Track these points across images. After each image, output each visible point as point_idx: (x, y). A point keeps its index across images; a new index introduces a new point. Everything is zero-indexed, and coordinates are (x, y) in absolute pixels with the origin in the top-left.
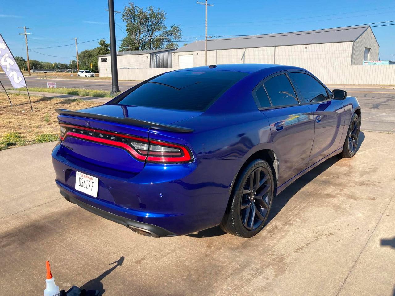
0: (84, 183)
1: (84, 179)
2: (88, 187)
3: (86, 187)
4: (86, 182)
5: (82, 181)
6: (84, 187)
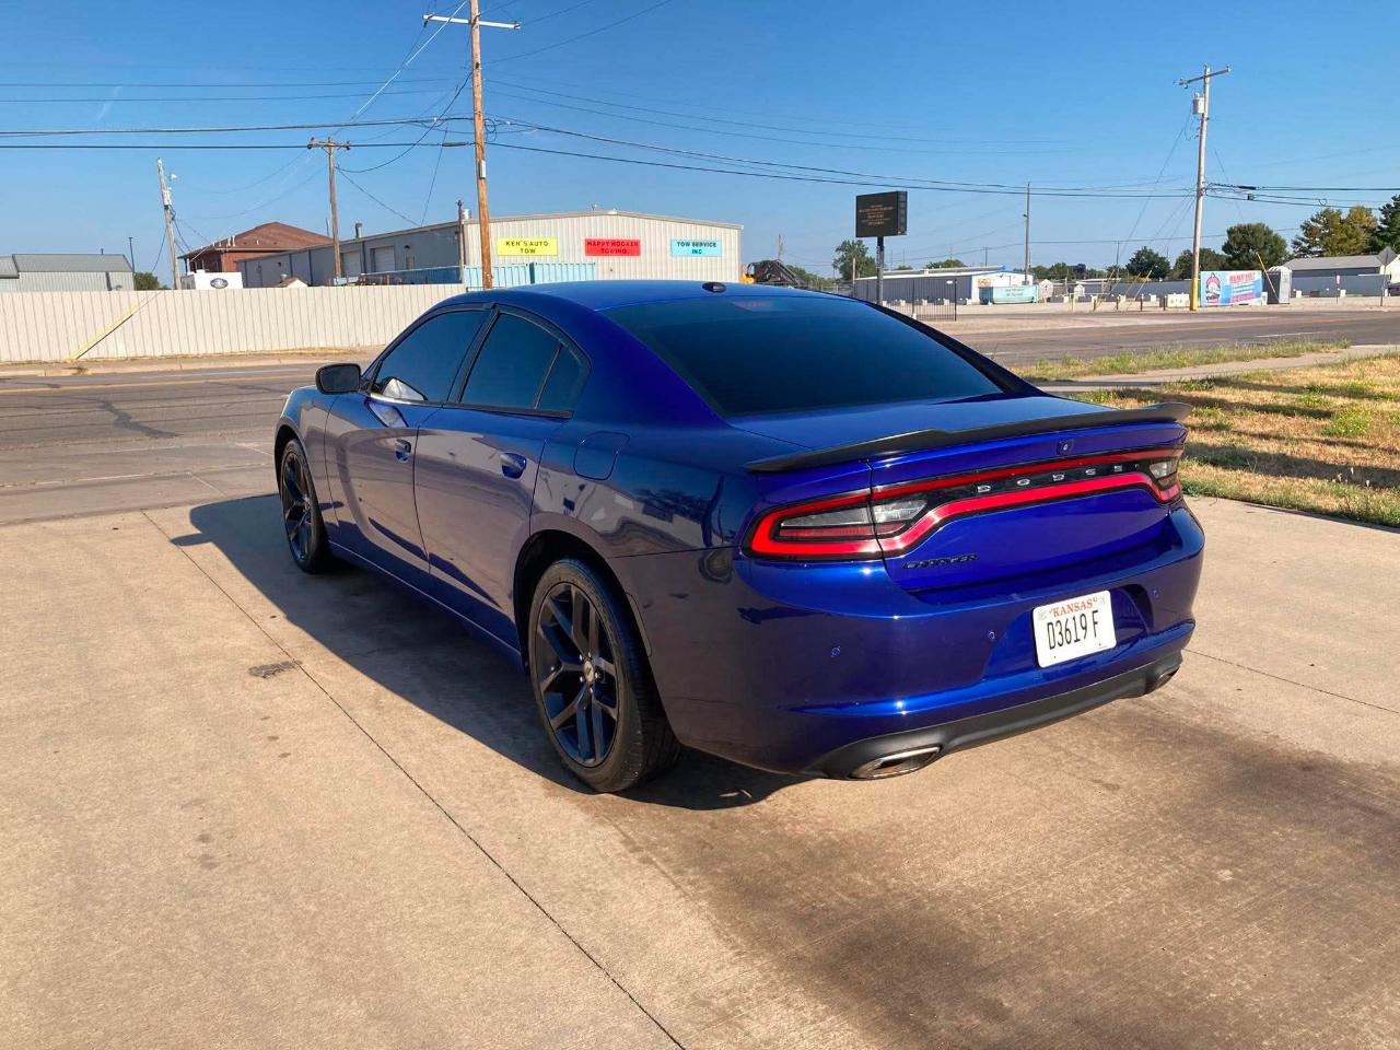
0: (1067, 630)
1: (1062, 619)
2: (1081, 633)
3: (1074, 638)
4: (1071, 626)
5: (1057, 630)
6: (1069, 643)
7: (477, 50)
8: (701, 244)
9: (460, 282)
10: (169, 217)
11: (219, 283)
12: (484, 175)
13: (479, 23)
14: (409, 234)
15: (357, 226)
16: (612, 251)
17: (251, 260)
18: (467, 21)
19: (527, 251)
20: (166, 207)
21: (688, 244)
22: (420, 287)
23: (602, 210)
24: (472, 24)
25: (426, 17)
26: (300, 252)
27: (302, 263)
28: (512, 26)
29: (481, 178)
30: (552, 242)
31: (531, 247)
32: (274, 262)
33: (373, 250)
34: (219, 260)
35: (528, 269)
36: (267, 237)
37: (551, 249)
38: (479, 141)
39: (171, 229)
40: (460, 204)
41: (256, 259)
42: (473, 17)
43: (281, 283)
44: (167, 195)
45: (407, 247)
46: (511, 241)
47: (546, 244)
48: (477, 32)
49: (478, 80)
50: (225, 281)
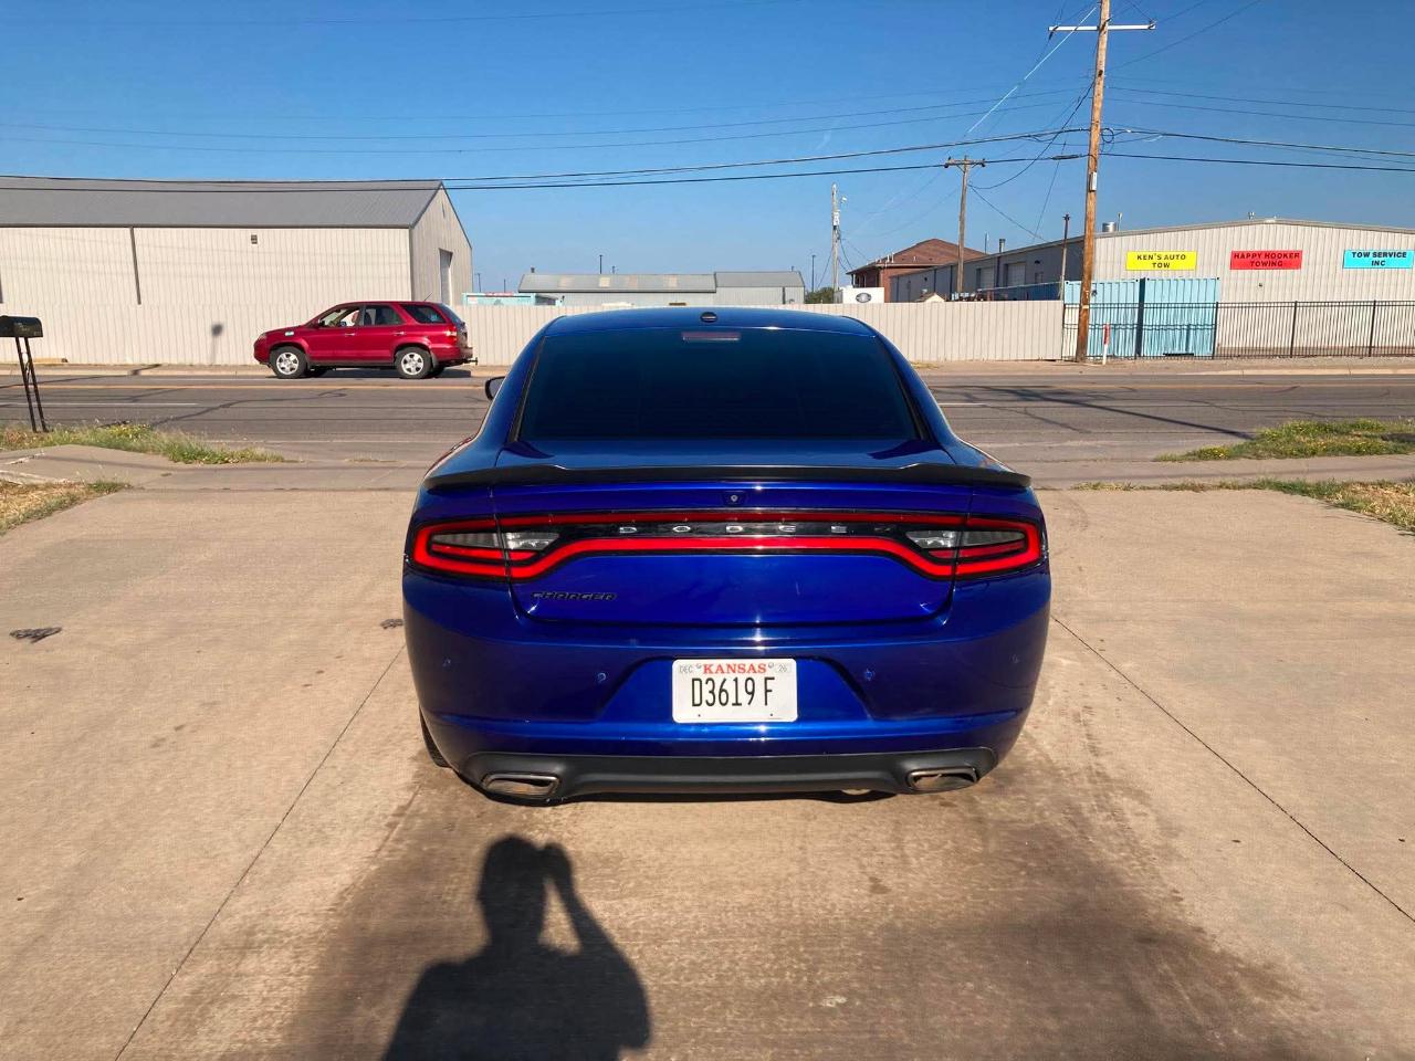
0: (723, 690)
1: (717, 677)
2: (744, 697)
3: (732, 701)
4: (729, 687)
5: (707, 688)
6: (723, 704)
7: (1102, 56)
8: (1385, 254)
9: (1058, 299)
10: (835, 237)
11: (864, 298)
12: (1094, 188)
13: (1108, 27)
14: (1040, 248)
15: (1001, 241)
16: (1265, 264)
17: (902, 275)
18: (1095, 28)
19: (1160, 265)
20: (835, 227)
21: (1367, 255)
22: (1022, 303)
23: (1258, 219)
24: (1100, 29)
25: (1051, 28)
26: (944, 267)
27: (943, 279)
28: (1146, 27)
29: (1091, 191)
30: (1191, 256)
31: (1166, 261)
32: (920, 278)
33: (1007, 265)
34: (878, 276)
35: (1138, 284)
36: (924, 254)
37: (1190, 263)
38: (1092, 152)
39: (836, 249)
40: (1067, 218)
41: (908, 274)
42: (1102, 23)
43: (921, 298)
44: (837, 218)
45: (1037, 262)
46: (1142, 254)
47: (1183, 257)
48: (1105, 38)
49: (1100, 88)
50: (869, 296)
